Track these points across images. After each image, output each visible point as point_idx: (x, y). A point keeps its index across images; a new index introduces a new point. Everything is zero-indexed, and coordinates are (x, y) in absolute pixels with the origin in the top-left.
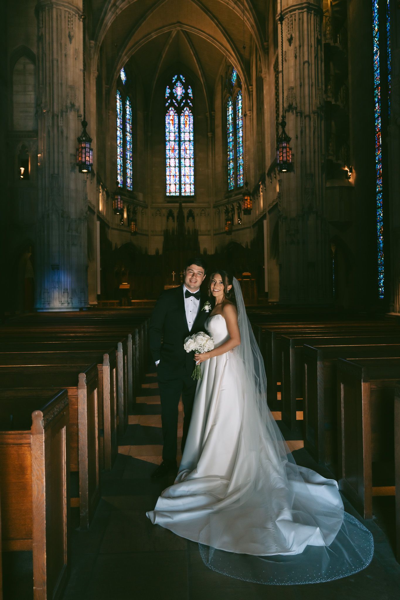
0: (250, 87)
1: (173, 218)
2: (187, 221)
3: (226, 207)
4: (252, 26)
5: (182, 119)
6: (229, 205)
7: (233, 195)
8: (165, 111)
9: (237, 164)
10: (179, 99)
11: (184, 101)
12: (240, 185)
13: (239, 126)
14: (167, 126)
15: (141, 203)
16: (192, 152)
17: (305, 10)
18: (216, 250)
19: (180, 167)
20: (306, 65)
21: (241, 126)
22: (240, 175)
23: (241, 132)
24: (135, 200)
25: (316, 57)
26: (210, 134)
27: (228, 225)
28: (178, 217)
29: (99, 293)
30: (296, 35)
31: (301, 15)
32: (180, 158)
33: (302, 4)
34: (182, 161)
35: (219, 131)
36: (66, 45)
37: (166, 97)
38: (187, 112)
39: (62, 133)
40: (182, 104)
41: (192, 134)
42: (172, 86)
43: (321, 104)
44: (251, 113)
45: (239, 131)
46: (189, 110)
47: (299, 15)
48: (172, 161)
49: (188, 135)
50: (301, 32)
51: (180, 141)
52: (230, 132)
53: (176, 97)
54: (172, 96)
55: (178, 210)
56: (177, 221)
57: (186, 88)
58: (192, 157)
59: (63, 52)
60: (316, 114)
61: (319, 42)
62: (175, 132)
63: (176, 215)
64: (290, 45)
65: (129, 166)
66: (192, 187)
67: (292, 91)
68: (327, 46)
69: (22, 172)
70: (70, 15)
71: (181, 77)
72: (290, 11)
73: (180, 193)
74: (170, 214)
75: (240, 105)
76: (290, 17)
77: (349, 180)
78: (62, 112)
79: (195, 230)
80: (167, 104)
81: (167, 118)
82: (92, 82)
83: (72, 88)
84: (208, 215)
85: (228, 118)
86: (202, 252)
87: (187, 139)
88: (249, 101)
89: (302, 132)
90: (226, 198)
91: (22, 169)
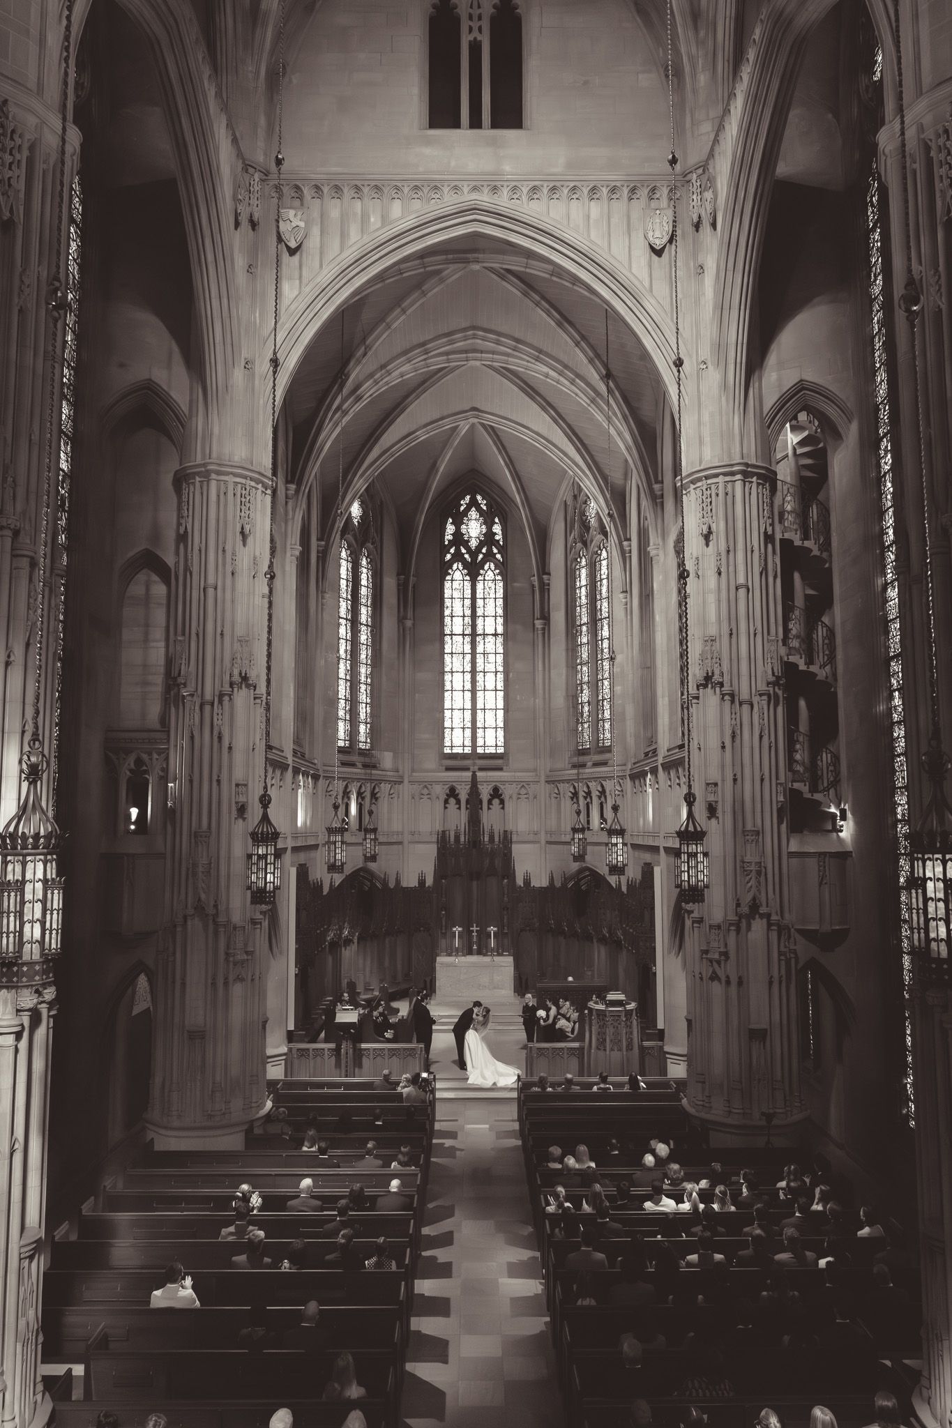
0: (625, 543)
1: (458, 802)
2: (489, 808)
3: (574, 787)
4: (628, 448)
5: (480, 586)
6: (580, 784)
7: (589, 764)
8: (444, 570)
9: (598, 696)
10: (474, 545)
11: (484, 550)
12: (603, 743)
13: (601, 615)
14: (448, 602)
15: (388, 773)
16: (500, 658)
17: (739, 477)
18: (552, 879)
19: (474, 691)
20: (742, 592)
21: (607, 615)
22: (603, 720)
23: (606, 628)
24: (374, 772)
25: (765, 571)
26: (539, 624)
27: (576, 840)
28: (468, 802)
29: (291, 1027)
30: (719, 527)
31: (729, 486)
32: (474, 672)
33: (732, 465)
34: (480, 677)
35: (558, 617)
36: (234, 554)
37: (446, 543)
38: (490, 573)
39: (220, 738)
40: (481, 556)
41: (500, 620)
42: (459, 520)
43: (776, 674)
44: (628, 597)
45: (602, 626)
46: (495, 569)
47: (726, 487)
48: (458, 678)
49: (492, 620)
50: (729, 520)
51: (474, 635)
52: (582, 622)
53: (468, 541)
54: (459, 539)
55: (468, 787)
56: (467, 808)
57: (489, 523)
58: (500, 669)
59: (229, 569)
60: (765, 697)
61: (769, 538)
62: (464, 616)
63: (463, 797)
64: (707, 545)
65: (365, 696)
66: (501, 733)
67: (712, 646)
68: (786, 543)
69: (134, 817)
70: (245, 489)
71: (479, 498)
72: (707, 478)
73: (474, 745)
74: (452, 793)
75: (604, 570)
76: (707, 489)
77: (840, 834)
78: (221, 696)
79: (505, 832)
80: (448, 557)
81: (447, 585)
82: (287, 568)
83: (244, 641)
84: (535, 797)
85: (578, 591)
86: (520, 882)
87: (490, 630)
88: (623, 573)
89: (733, 737)
90: (574, 766)
91: (134, 812)
